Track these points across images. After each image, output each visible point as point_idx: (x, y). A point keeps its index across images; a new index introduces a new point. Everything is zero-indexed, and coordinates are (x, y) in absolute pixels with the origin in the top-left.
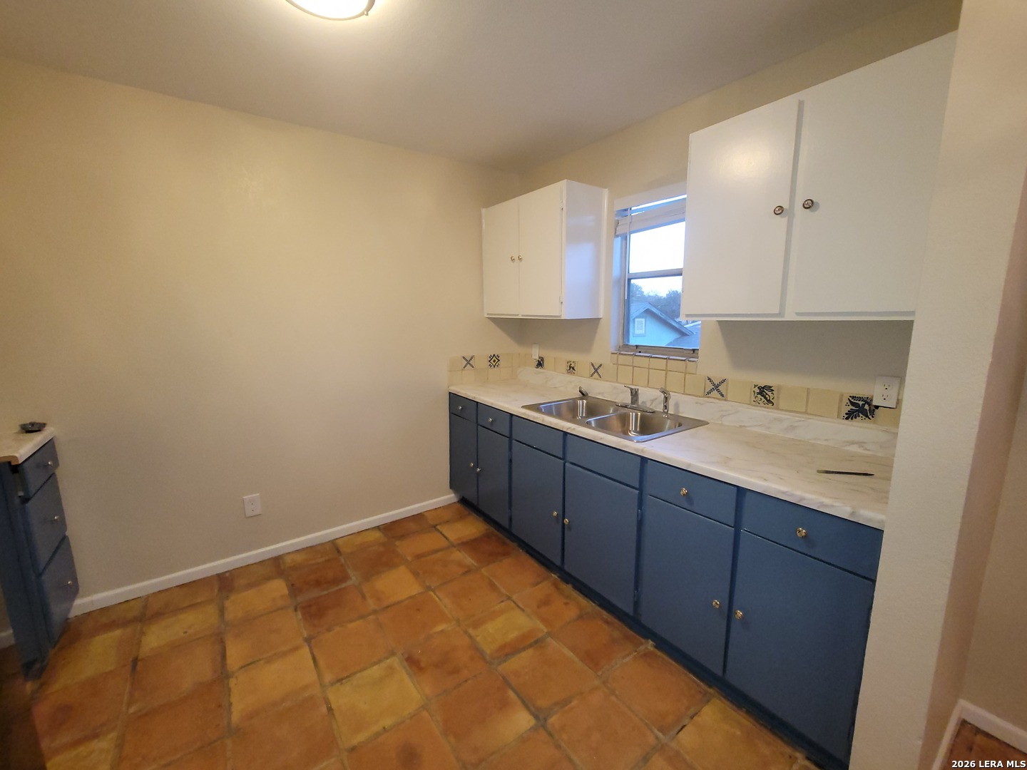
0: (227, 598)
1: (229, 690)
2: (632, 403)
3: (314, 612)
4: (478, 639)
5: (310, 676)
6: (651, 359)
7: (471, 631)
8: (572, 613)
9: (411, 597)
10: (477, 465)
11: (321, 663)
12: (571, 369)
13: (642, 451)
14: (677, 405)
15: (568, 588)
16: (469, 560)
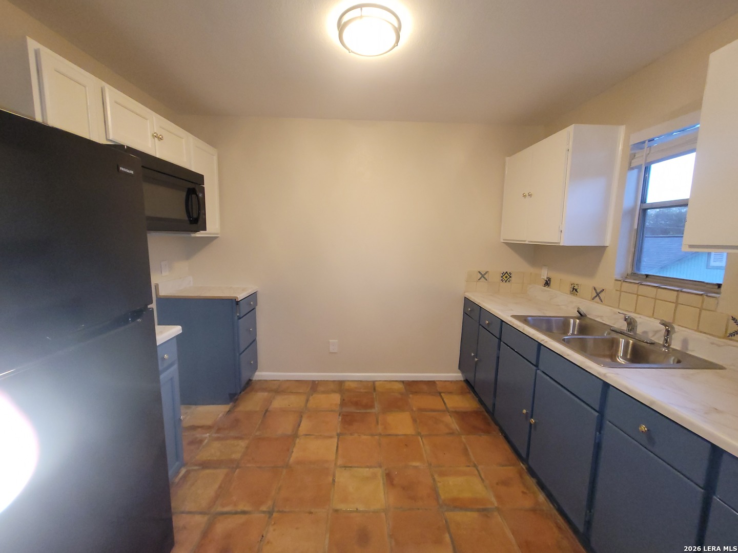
0: (312, 395)
1: (295, 444)
2: (630, 330)
3: (348, 420)
4: (439, 484)
6: (659, 290)
7: (436, 477)
8: (528, 503)
9: (405, 435)
11: (340, 452)
12: (574, 290)
13: (605, 375)
16: (455, 426)
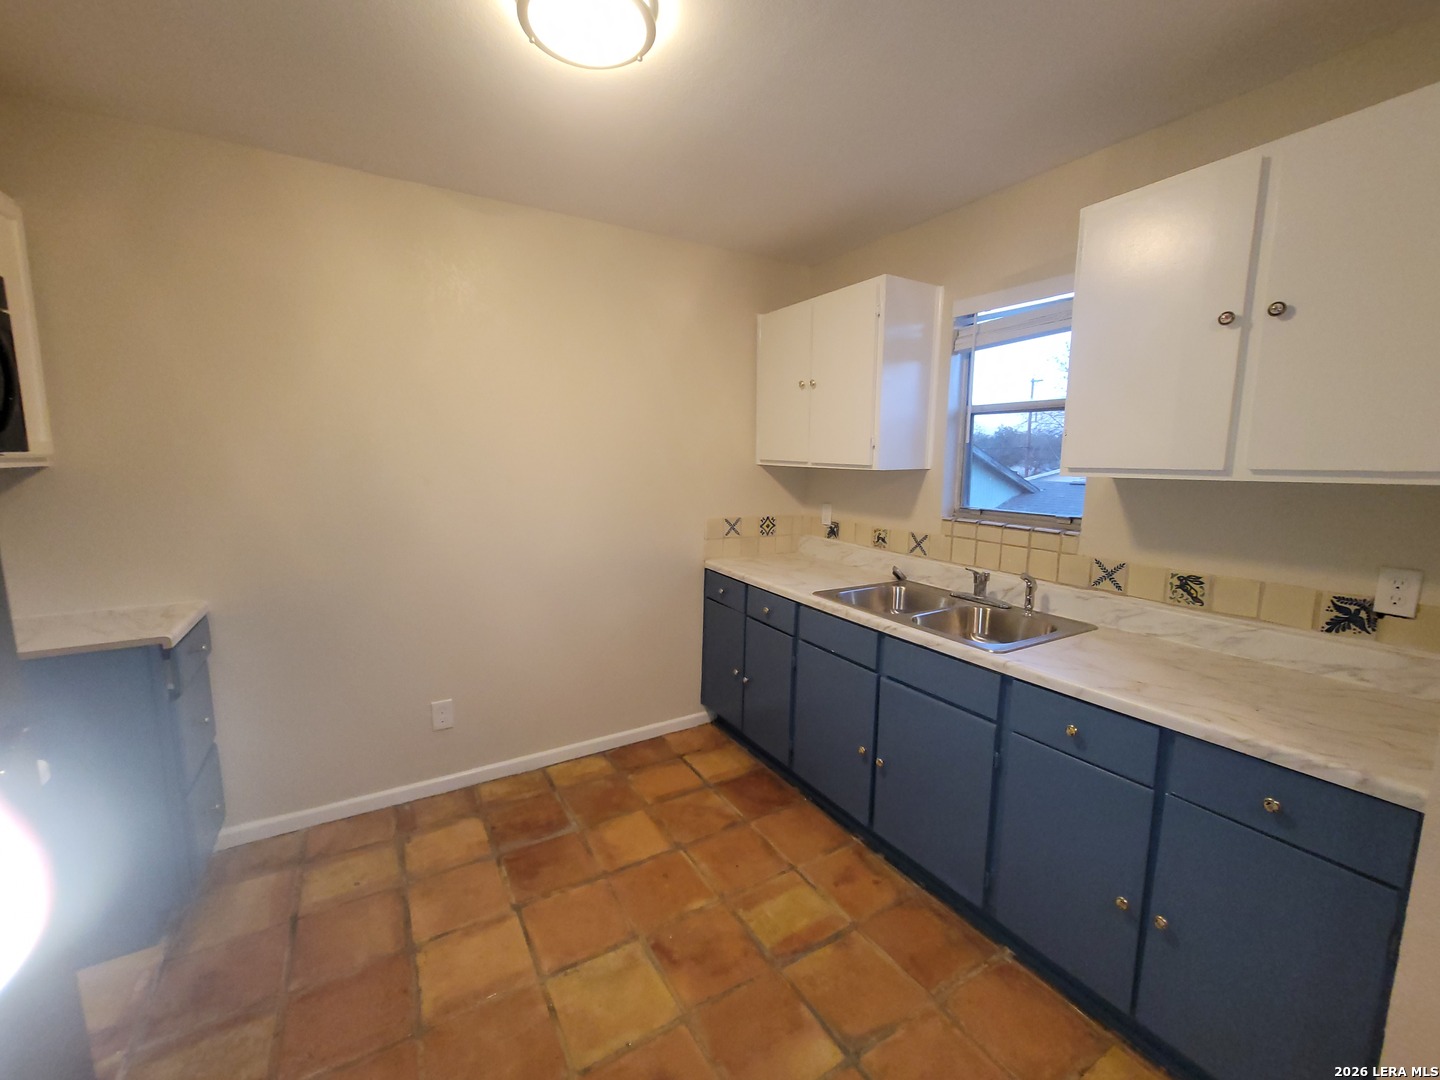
0: (409, 840)
1: (417, 969)
2: (975, 594)
3: (524, 868)
4: (752, 925)
5: (524, 961)
6: (1005, 530)
7: (741, 912)
8: (885, 897)
9: (653, 857)
10: (743, 673)
11: (537, 942)
12: (880, 540)
13: (1004, 665)
14: (1045, 599)
15: (877, 859)
16: (733, 810)
